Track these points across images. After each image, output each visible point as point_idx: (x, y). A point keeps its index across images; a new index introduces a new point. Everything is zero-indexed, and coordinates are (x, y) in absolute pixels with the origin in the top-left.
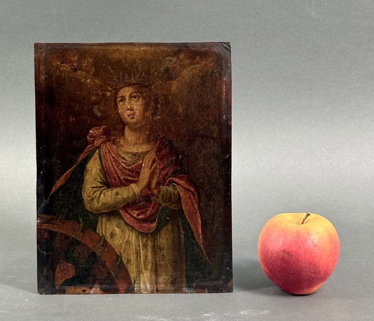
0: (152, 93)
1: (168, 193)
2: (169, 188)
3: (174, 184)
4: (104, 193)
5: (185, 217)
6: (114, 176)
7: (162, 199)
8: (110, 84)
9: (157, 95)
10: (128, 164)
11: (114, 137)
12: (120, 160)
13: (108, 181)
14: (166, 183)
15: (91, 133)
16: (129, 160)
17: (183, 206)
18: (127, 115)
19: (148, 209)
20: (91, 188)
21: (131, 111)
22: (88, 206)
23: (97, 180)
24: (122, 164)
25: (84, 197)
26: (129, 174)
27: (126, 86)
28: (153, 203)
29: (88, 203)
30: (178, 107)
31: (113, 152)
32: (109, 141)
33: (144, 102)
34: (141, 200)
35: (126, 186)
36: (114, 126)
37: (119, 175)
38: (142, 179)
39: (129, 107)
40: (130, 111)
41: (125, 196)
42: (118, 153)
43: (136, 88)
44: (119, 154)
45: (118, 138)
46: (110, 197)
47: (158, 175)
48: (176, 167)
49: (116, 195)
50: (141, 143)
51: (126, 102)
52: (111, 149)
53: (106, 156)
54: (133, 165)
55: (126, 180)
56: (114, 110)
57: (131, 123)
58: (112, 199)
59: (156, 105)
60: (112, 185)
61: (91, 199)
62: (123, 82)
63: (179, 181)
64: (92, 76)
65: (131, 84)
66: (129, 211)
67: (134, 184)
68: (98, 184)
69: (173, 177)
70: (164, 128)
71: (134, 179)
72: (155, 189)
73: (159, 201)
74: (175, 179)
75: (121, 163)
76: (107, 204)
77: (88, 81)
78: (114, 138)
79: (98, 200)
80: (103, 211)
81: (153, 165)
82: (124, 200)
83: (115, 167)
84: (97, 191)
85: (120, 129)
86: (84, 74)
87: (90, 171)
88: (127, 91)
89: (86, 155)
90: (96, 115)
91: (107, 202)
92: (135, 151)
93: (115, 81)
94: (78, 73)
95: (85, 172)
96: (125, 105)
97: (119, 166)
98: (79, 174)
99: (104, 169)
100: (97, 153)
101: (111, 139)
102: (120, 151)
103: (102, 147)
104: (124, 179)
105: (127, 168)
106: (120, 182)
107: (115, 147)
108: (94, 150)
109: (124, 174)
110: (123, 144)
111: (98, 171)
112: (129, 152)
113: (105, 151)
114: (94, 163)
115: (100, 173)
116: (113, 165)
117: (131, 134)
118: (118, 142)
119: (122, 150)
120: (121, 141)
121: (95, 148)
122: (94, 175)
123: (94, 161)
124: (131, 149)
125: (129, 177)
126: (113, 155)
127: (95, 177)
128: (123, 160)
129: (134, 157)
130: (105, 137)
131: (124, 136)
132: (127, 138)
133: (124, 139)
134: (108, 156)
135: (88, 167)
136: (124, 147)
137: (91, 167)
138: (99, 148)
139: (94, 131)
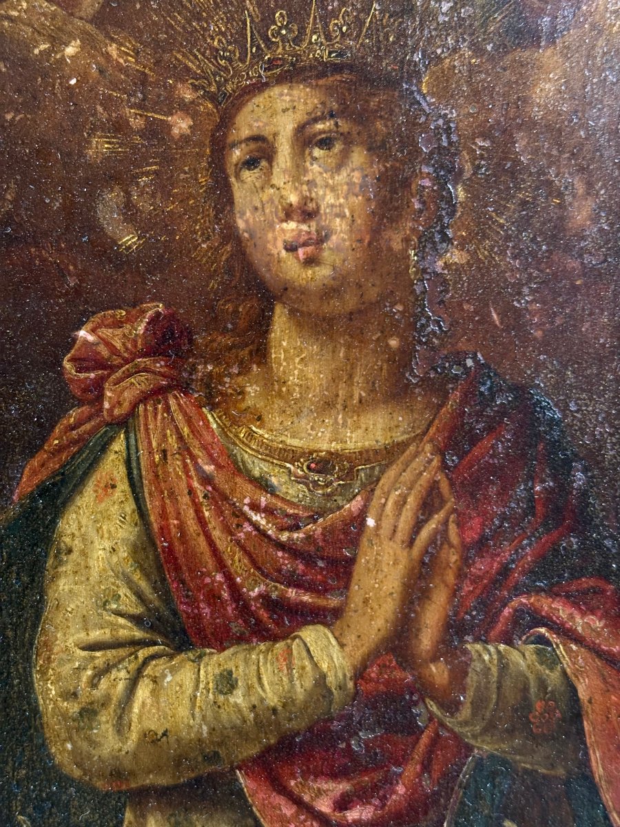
0: (423, 119)
1: (508, 683)
2: (515, 656)
3: (543, 630)
4: (155, 680)
5: (606, 817)
6: (208, 580)
7: (474, 714)
8: (187, 69)
9: (448, 131)
10: (288, 516)
11: (210, 368)
12: (245, 496)
13: (175, 613)
14: (500, 627)
15: (85, 342)
16: (294, 491)
17: (596, 757)
18: (280, 245)
19: (399, 770)
20: (83, 649)
21: (304, 221)
22: (65, 750)
23: (114, 606)
24: (256, 517)
25: (41, 702)
26: (293, 573)
27: (280, 80)
28: (424, 739)
29: (64, 735)
30: (569, 199)
31: (204, 447)
32: (185, 388)
33: (377, 168)
34: (359, 723)
35: (275, 639)
36: (212, 308)
37: (238, 580)
38: (366, 601)
39: (293, 199)
40: (298, 222)
41: (270, 695)
42: (232, 456)
43: (329, 90)
44: (235, 462)
45: (235, 370)
46: (186, 702)
47: (450, 578)
48: (555, 534)
49: (221, 692)
50: (360, 401)
51: (276, 170)
52: (193, 431)
53: (167, 474)
54: (315, 521)
55: (275, 606)
56: (212, 213)
57: (303, 291)
58: (197, 710)
59: (443, 187)
60: (200, 631)
61: (83, 709)
62: (259, 55)
63: (571, 617)
64: (89, 27)
65: (303, 69)
66: (293, 783)
67: (320, 628)
68: (123, 627)
69: (539, 590)
70: (486, 318)
71: (321, 602)
72: (434, 659)
73: (456, 729)
74: (546, 605)
75: (246, 508)
76: (172, 739)
77: (70, 50)
78: (210, 374)
79: (120, 718)
80: (150, 780)
81: (426, 521)
82: (265, 717)
83: (216, 534)
84: (115, 666)
85: (242, 324)
86: (44, 14)
87: (75, 556)
88: (280, 105)
89: (54, 465)
90: (115, 242)
91: (167, 726)
92: (325, 446)
93: (217, 50)
94: (15, 9)
95: (50, 562)
96: (273, 186)
97: (238, 526)
98: (14, 568)
99: (154, 544)
100: (116, 452)
101: (193, 380)
102: (243, 442)
103: (142, 419)
104: (264, 597)
105: (279, 539)
106: (242, 616)
107: (217, 421)
108: (101, 436)
109: (263, 574)
110: (258, 406)
111: (120, 554)
112: (294, 449)
113: (159, 445)
114: (101, 512)
115: (131, 566)
116: (207, 524)
117: (301, 351)
118: (231, 394)
119: (253, 441)
120: (249, 389)
121: (108, 424)
122: (100, 576)
123: (101, 501)
124: (303, 435)
125: (290, 590)
126: (207, 464)
127: (105, 590)
128: (258, 491)
129: (319, 480)
130: (161, 366)
131: (266, 363)
132: (284, 372)
133: (264, 379)
134: (175, 469)
135: (69, 532)
136: (266, 420)
137: (83, 530)
138: (127, 427)
139: (100, 332)
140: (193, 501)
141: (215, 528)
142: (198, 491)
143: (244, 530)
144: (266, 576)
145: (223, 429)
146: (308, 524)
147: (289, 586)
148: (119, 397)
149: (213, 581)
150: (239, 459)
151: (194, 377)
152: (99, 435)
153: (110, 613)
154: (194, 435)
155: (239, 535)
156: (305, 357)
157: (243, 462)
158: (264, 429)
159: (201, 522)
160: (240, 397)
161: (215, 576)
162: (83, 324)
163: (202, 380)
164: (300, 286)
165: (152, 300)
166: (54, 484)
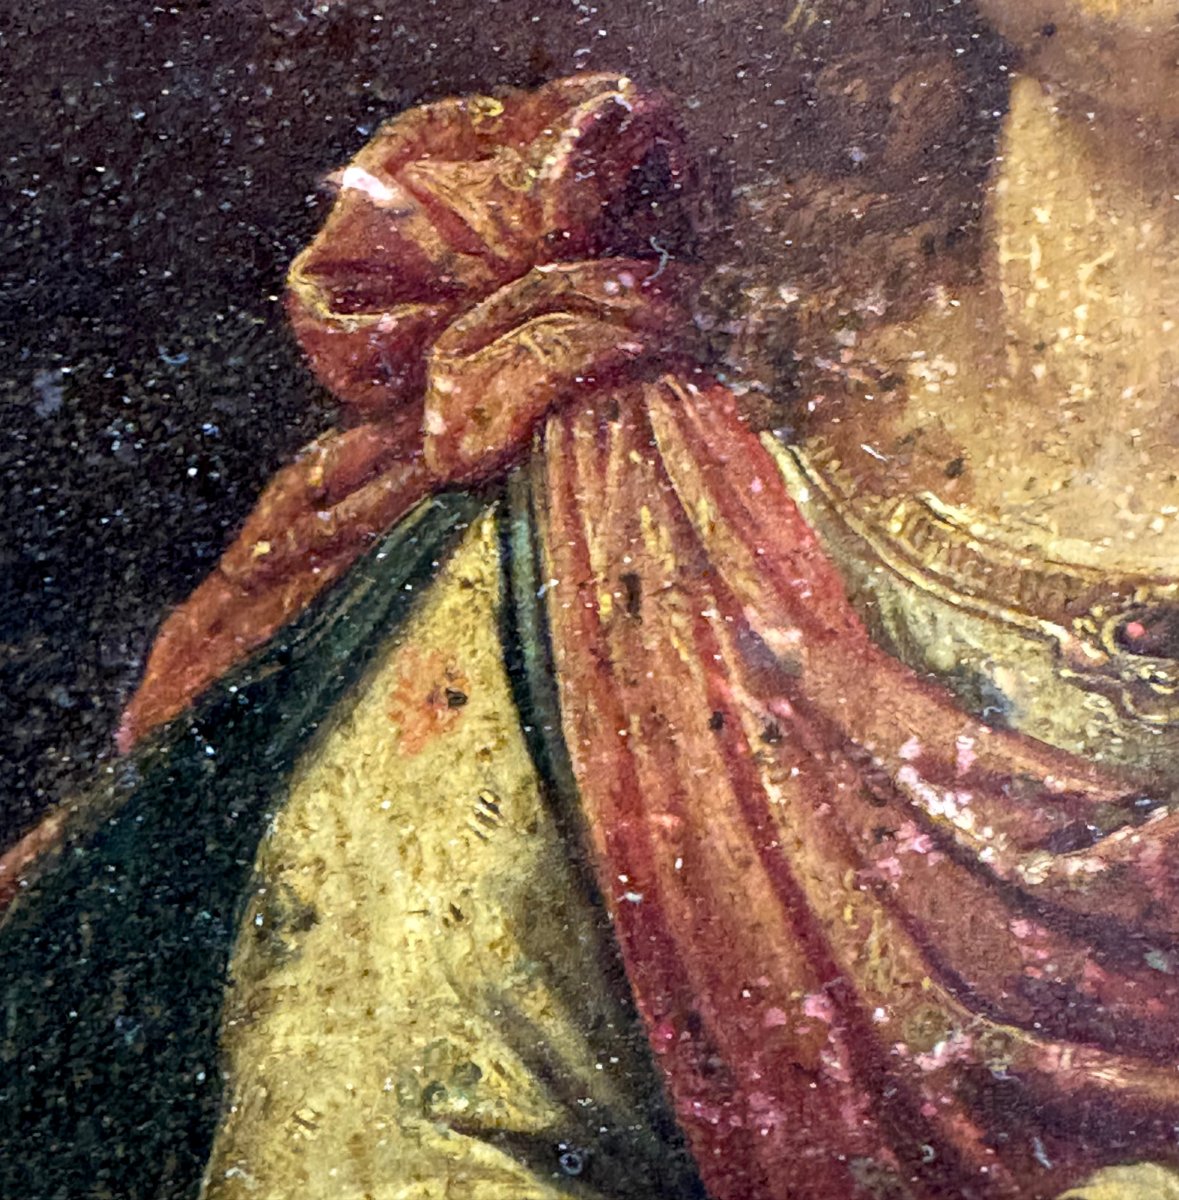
6: (776, 1017)
10: (1049, 799)
11: (788, 295)
12: (905, 733)
13: (664, 1126)
16: (1070, 717)
23: (458, 1104)
24: (941, 806)
26: (1064, 993)
31: (766, 568)
36: (799, 93)
37: (880, 1015)
42: (860, 598)
44: (872, 618)
45: (873, 304)
53: (638, 656)
54: (1139, 817)
57: (1108, 39)
60: (748, 1188)
67: (1154, 1174)
68: (487, 1175)
75: (908, 776)
83: (806, 861)
85: (900, 147)
87: (323, 934)
89: (254, 628)
95: (242, 955)
97: (879, 832)
98: (119, 977)
99: (592, 896)
100: (466, 584)
101: (728, 337)
102: (899, 552)
103: (554, 475)
104: (970, 1074)
105: (1018, 877)
106: (893, 1135)
107: (809, 480)
108: (414, 530)
109: (962, 992)
110: (949, 427)
111: (477, 928)
112: (1071, 572)
113: (614, 559)
114: (415, 788)
115: (517, 971)
116: (774, 828)
117: (1100, 240)
118: (859, 385)
119: (933, 548)
120: (918, 370)
121: (437, 490)
122: (411, 1005)
123: (415, 750)
124: (1102, 526)
125: (1054, 1049)
126: (775, 624)
127: (427, 1051)
128: (949, 720)
129: (1154, 679)
130: (623, 291)
131: (979, 281)
132: (1041, 313)
133: (975, 334)
134: (666, 641)
135: (304, 854)
136: (978, 473)
137: (353, 847)
138: (504, 498)
139: (412, 171)
140: (729, 753)
141: (800, 843)
142: (746, 718)
143: (902, 849)
144: (977, 1004)
145: (831, 507)
146: (1116, 829)
147: (1051, 1034)
148: (477, 396)
149: (795, 1020)
150: (886, 609)
151: (733, 327)
152: (409, 524)
153: (444, 1127)
154: (733, 526)
155: (881, 865)
156: (1111, 263)
157: (898, 616)
158: (968, 501)
159: (754, 823)
160: (891, 395)
161: (799, 1002)
162: (359, 143)
163: (760, 337)
164: (1099, 19)
165: (593, 65)
166: (254, 692)
